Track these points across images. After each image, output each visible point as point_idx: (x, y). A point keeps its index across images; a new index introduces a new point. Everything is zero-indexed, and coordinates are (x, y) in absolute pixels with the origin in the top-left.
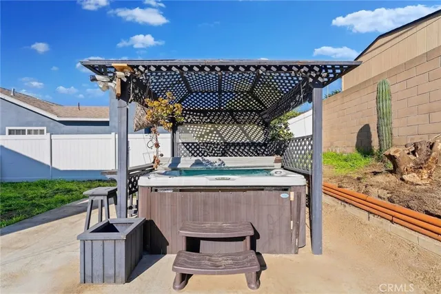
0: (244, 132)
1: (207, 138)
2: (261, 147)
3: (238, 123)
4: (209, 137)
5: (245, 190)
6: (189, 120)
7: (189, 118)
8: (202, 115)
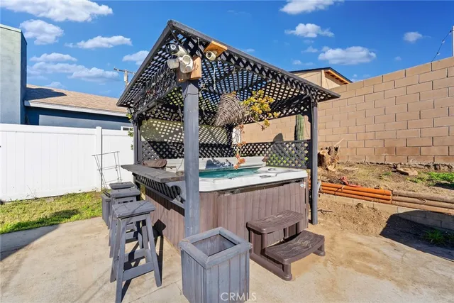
0: (211, 133)
1: (177, 138)
2: (225, 148)
3: (207, 124)
4: (179, 137)
5: (282, 184)
6: (157, 115)
7: (156, 112)
8: (172, 111)
